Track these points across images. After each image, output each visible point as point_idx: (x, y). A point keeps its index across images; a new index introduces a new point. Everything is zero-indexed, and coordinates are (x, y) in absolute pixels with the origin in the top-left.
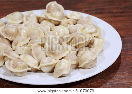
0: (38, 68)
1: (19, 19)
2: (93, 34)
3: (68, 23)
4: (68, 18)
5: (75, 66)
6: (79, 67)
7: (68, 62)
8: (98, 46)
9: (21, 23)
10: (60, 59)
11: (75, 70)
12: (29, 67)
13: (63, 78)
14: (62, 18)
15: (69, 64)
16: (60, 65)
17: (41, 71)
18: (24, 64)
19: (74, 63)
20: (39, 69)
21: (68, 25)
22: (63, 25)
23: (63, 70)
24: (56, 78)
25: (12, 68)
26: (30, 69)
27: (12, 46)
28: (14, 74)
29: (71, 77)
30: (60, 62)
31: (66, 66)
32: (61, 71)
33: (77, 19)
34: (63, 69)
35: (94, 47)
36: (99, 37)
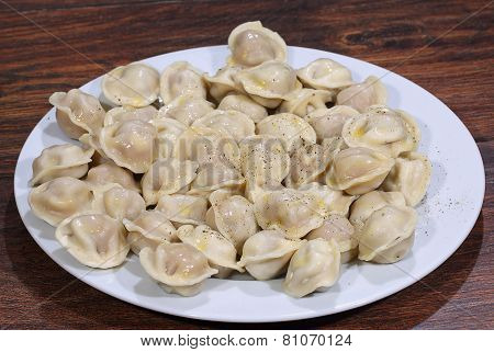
0: (238, 266)
1: (148, 91)
2: (394, 145)
3: (309, 104)
4: (305, 86)
5: (347, 257)
6: (361, 258)
7: (330, 250)
8: (410, 183)
9: (157, 105)
10: (302, 239)
11: (348, 267)
12: (211, 265)
13: (317, 298)
14: (290, 88)
15: (333, 253)
16: (308, 259)
17: (245, 274)
18: (197, 258)
19: (347, 246)
20: (241, 270)
21: (310, 109)
22: (294, 113)
23: (319, 277)
24: (296, 298)
25: (164, 275)
26: (216, 271)
27: (141, 189)
28: (170, 290)
29: (342, 293)
30: (308, 251)
31: (328, 263)
32: (311, 277)
33: (334, 85)
34: (319, 273)
35: (399, 190)
36: (412, 154)
